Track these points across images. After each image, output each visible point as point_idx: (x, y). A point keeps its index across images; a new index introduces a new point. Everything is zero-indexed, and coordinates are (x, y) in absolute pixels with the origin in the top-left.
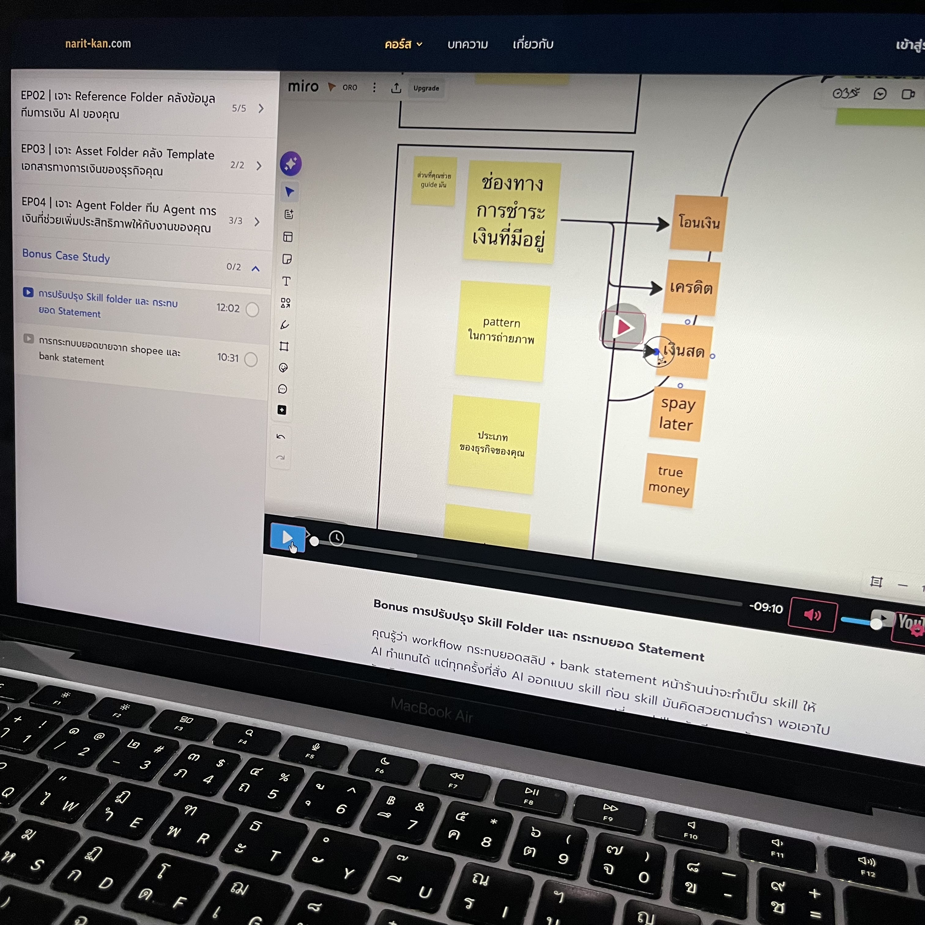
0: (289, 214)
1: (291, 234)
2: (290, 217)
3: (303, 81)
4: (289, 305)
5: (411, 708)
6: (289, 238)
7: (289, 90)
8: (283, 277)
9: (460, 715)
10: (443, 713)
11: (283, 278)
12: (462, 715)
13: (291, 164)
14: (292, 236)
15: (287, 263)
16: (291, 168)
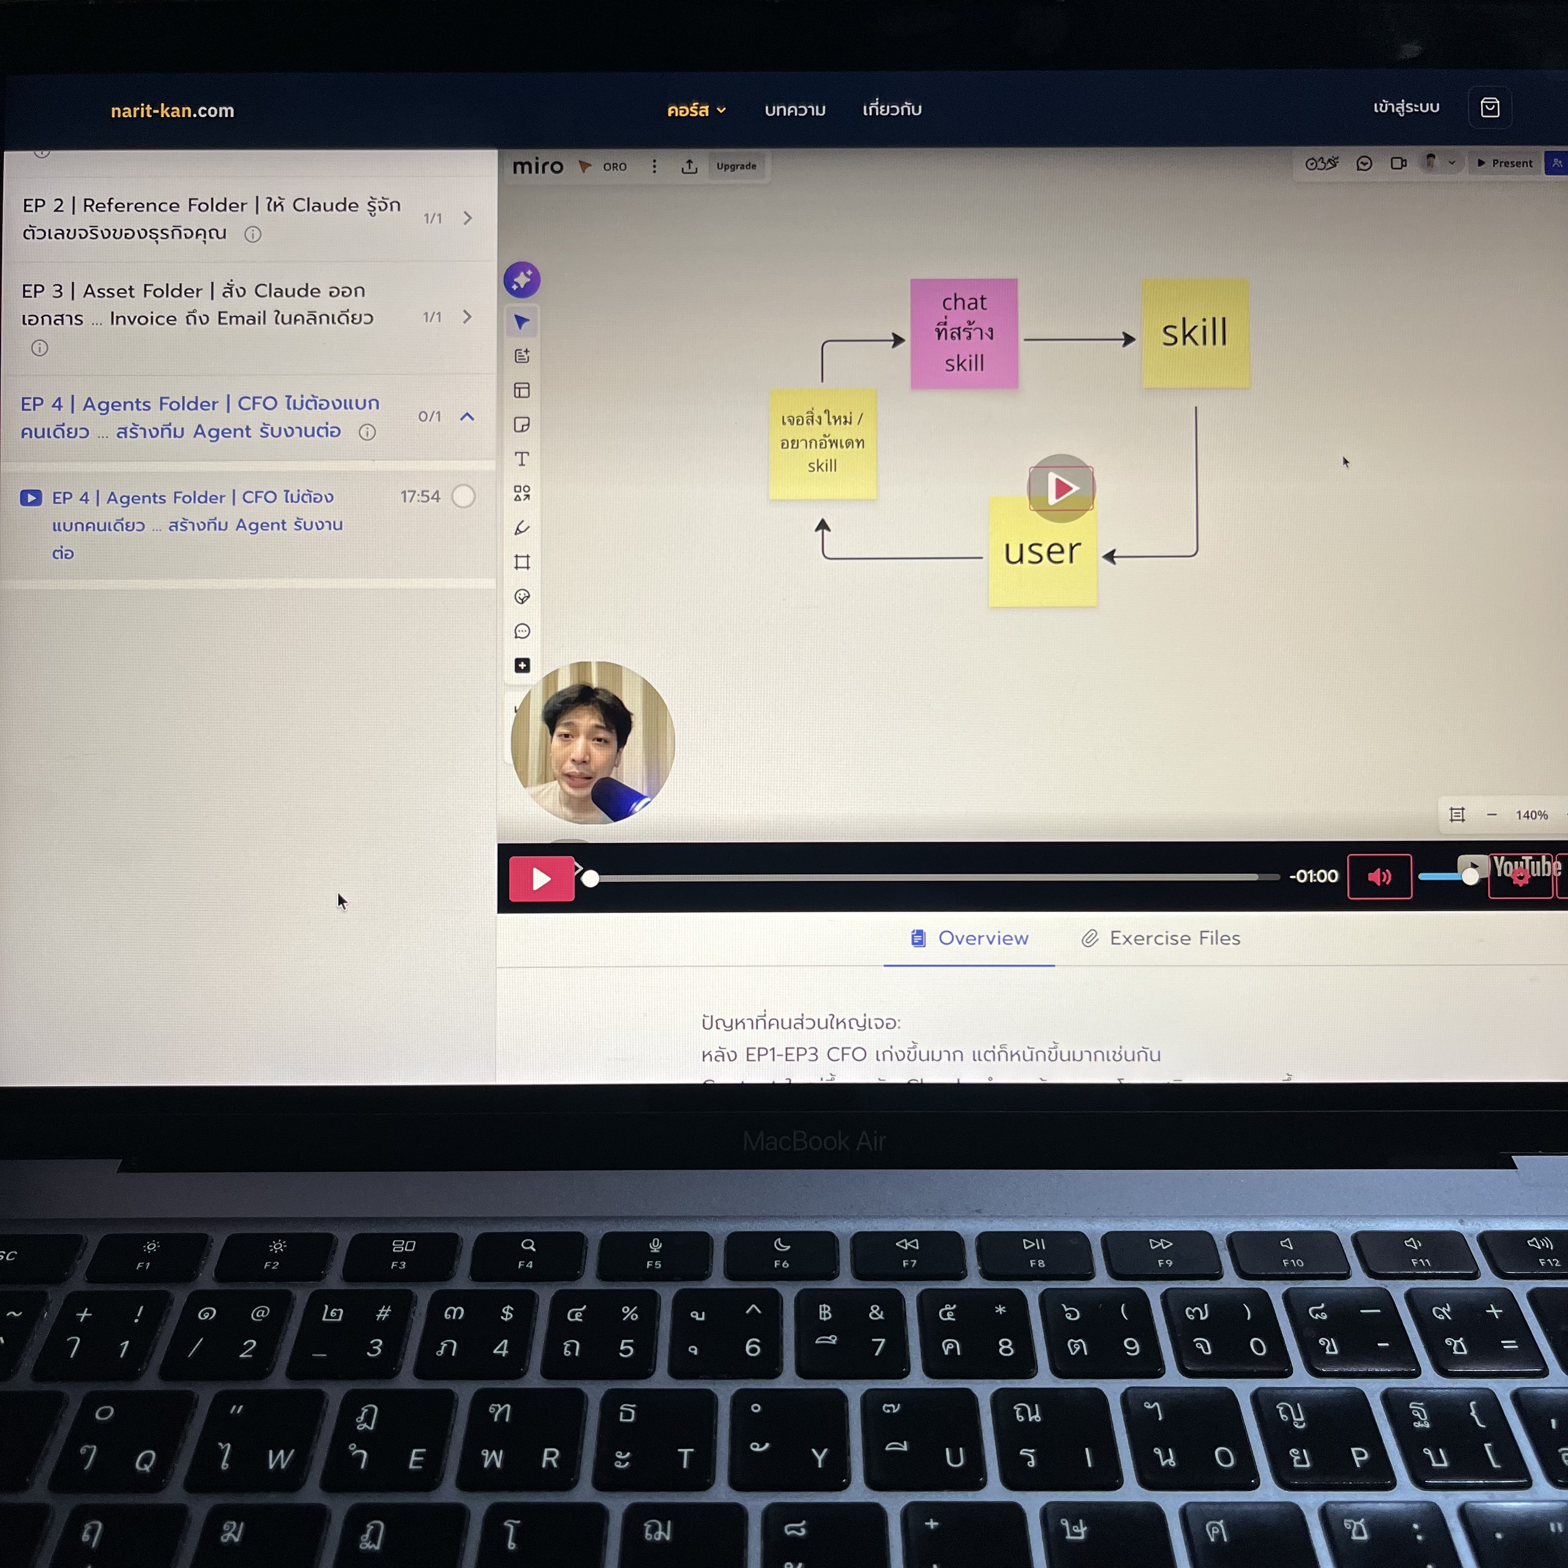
0: (523, 356)
1: (527, 386)
2: (525, 359)
3: (537, 158)
4: (528, 496)
5: (778, 1142)
6: (524, 392)
7: (515, 172)
8: (516, 453)
9: (864, 1140)
10: (835, 1140)
11: (516, 455)
12: (867, 1138)
13: (522, 280)
14: (528, 388)
15: (522, 431)
16: (522, 286)
